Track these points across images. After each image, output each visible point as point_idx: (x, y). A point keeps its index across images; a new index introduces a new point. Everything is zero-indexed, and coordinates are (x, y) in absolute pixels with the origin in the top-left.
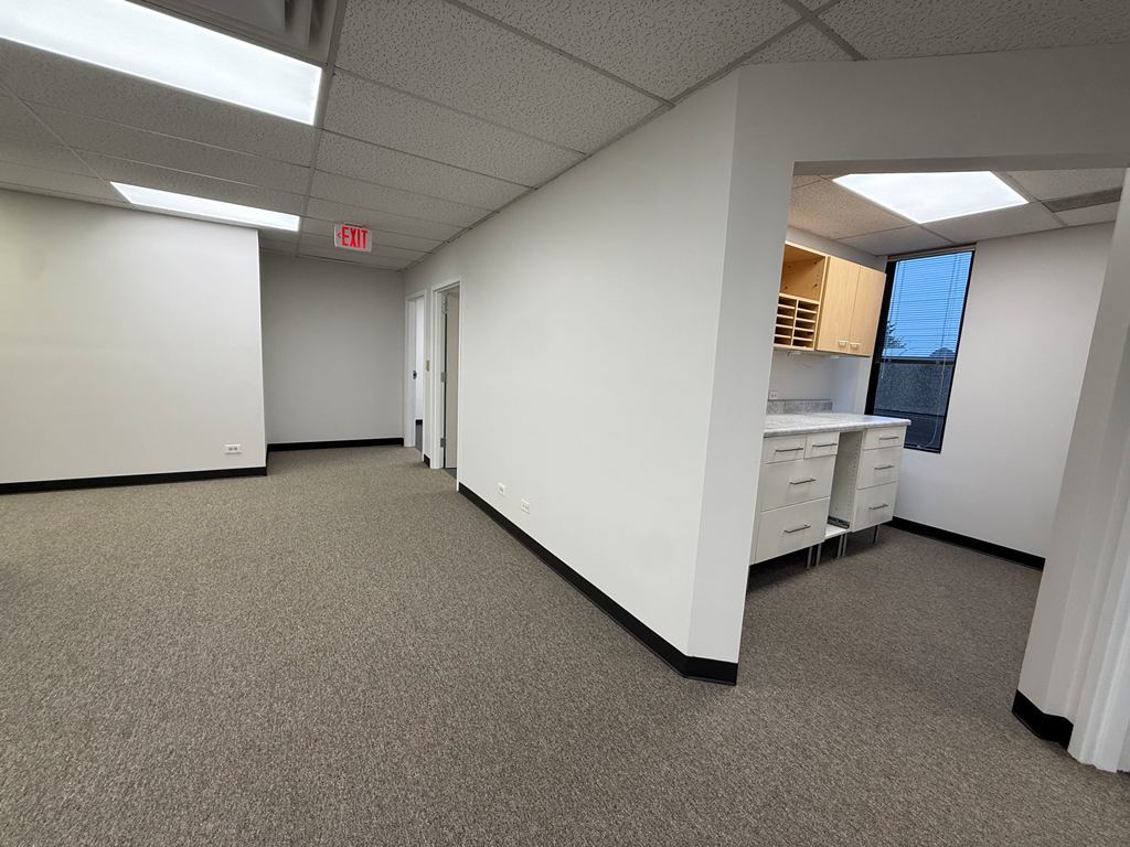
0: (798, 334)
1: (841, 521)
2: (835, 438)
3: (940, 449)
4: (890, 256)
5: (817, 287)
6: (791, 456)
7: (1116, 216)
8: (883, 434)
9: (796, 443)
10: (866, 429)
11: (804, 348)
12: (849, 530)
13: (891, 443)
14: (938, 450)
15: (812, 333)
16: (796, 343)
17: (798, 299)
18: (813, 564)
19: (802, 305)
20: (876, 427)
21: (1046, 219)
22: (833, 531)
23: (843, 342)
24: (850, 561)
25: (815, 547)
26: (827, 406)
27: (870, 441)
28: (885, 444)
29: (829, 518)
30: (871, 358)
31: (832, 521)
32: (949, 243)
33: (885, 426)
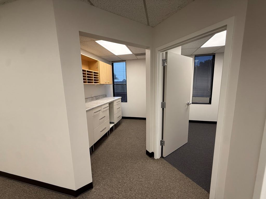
0: (95, 80)
1: (113, 122)
2: (108, 105)
3: (127, 101)
4: (112, 62)
5: (97, 68)
6: (98, 112)
7: (145, 58)
8: (117, 101)
9: (99, 109)
10: (114, 101)
11: (97, 84)
12: (114, 124)
13: (119, 103)
14: (127, 102)
15: (98, 80)
16: (95, 82)
17: (93, 71)
18: (109, 135)
19: (94, 73)
20: (116, 100)
21: (135, 57)
22: (112, 125)
23: (106, 81)
24: (116, 130)
25: (108, 131)
26: (105, 96)
27: (115, 103)
28: (118, 103)
29: (110, 122)
30: (112, 84)
31: (111, 123)
32: (121, 60)
33: (117, 99)
